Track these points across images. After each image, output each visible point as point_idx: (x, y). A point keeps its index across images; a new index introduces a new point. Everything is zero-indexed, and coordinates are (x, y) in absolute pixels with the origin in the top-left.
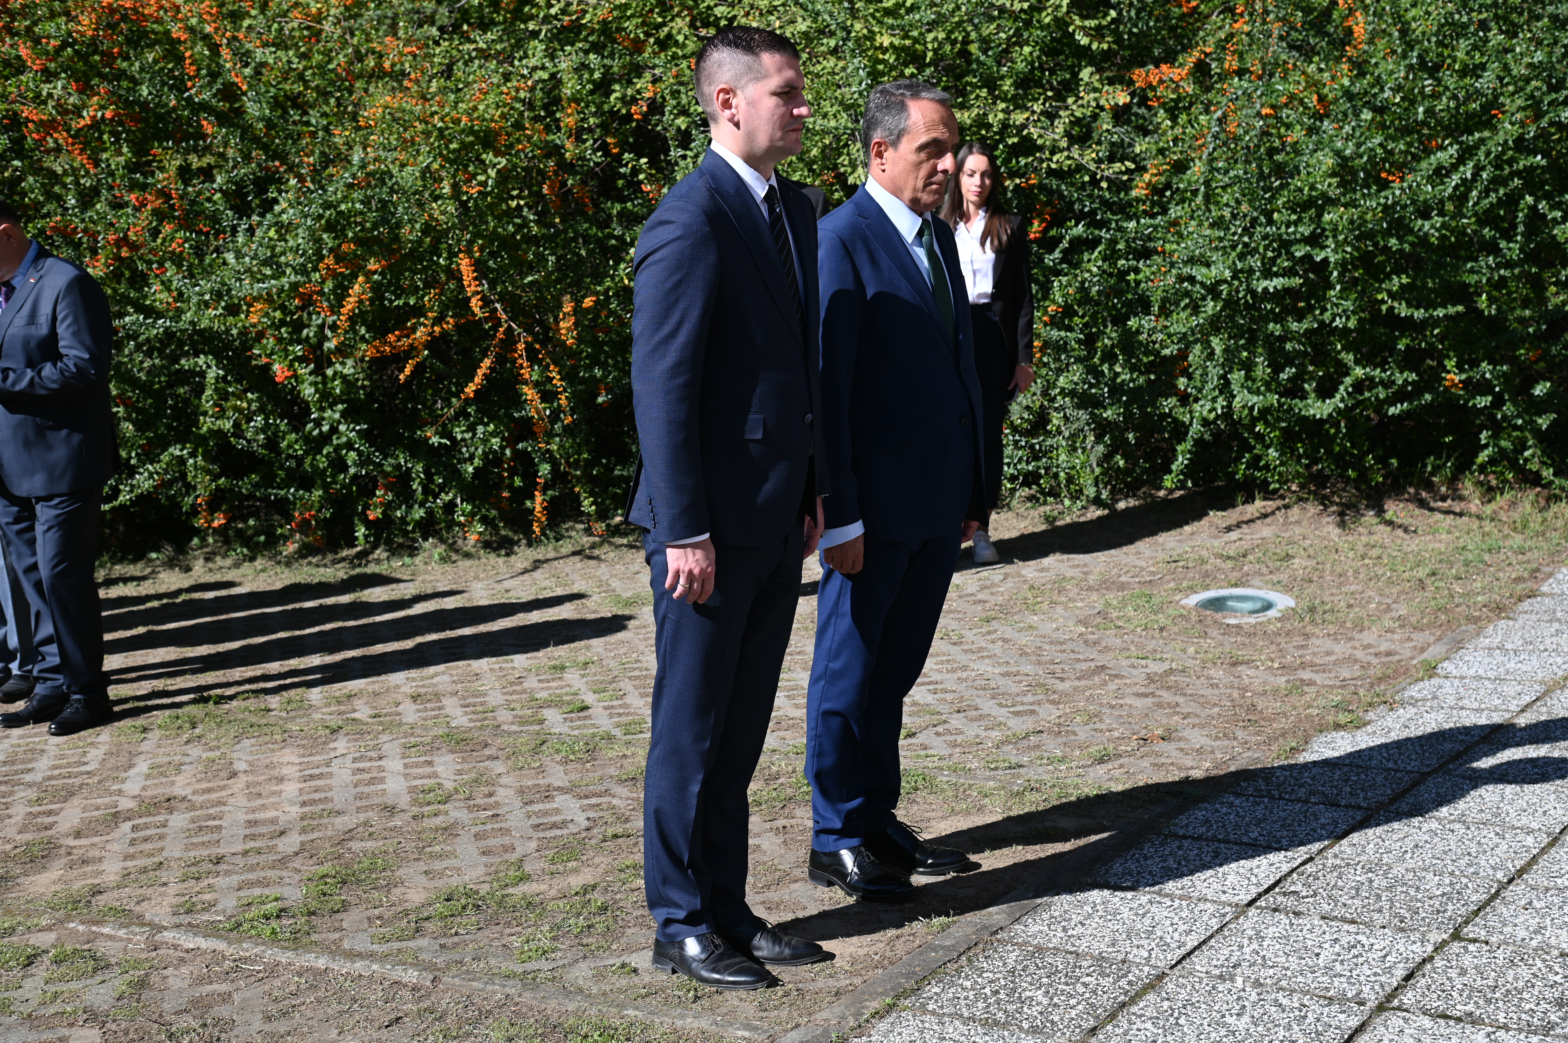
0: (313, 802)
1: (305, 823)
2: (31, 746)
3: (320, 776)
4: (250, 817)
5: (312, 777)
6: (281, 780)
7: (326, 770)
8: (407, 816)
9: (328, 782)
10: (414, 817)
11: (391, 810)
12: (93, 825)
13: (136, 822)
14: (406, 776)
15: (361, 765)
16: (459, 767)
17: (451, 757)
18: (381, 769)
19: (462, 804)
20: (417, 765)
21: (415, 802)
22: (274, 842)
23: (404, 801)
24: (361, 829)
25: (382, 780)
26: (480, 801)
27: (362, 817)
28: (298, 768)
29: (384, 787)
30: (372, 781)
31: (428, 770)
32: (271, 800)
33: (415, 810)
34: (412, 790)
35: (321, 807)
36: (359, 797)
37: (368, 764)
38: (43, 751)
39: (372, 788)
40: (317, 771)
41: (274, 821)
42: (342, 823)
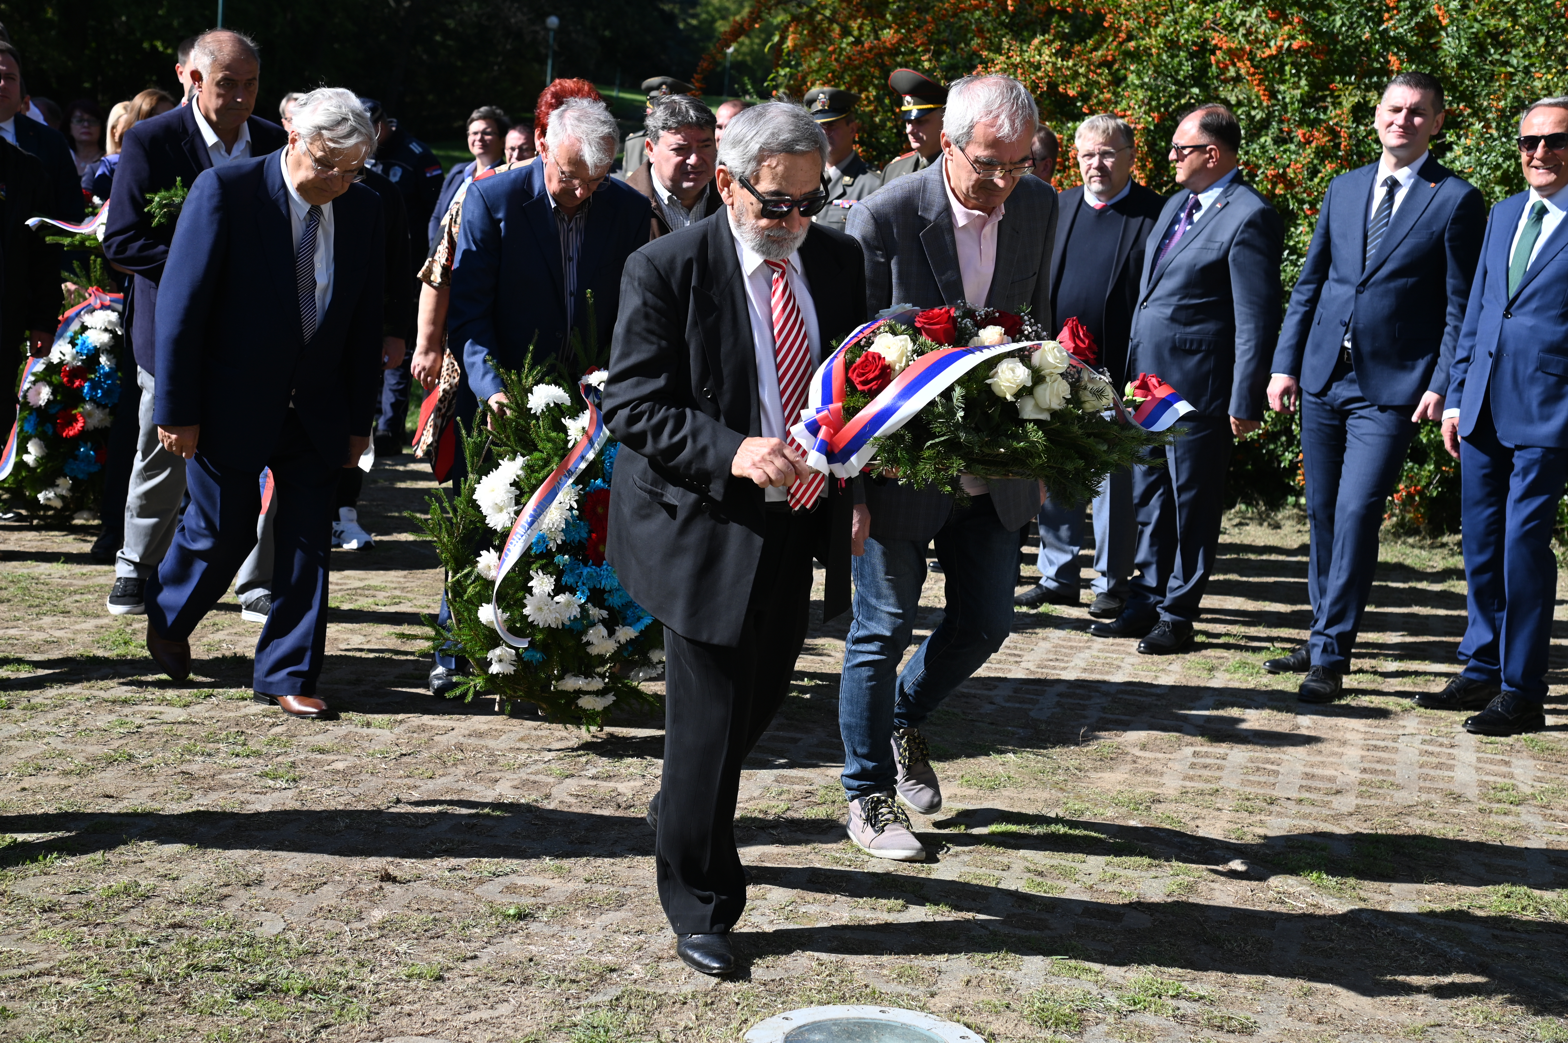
0: (1375, 771)
1: (1364, 788)
2: (1109, 660)
3: (1385, 749)
4: (1308, 770)
5: (1376, 748)
6: (1344, 743)
7: (1391, 744)
8: (1474, 808)
9: (1393, 756)
10: (1480, 810)
11: (1457, 798)
12: (1158, 742)
13: (1198, 749)
14: (1478, 769)
15: (1430, 748)
16: (1539, 774)
17: (1531, 763)
18: (1451, 757)
19: (1537, 810)
20: (1492, 762)
21: (1483, 796)
22: (1329, 798)
23: (1472, 792)
24: (1421, 808)
25: (1451, 768)
26: (1558, 812)
27: (1424, 797)
28: (1363, 736)
29: (1452, 774)
30: (1439, 766)
31: (1504, 769)
32: (1331, 759)
33: (1483, 804)
34: (1483, 784)
35: (1381, 777)
36: (1425, 778)
37: (1438, 749)
38: (1119, 667)
39: (1439, 772)
40: (1382, 744)
41: (1332, 779)
42: (1403, 797)
